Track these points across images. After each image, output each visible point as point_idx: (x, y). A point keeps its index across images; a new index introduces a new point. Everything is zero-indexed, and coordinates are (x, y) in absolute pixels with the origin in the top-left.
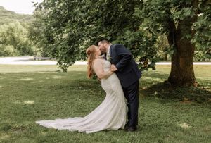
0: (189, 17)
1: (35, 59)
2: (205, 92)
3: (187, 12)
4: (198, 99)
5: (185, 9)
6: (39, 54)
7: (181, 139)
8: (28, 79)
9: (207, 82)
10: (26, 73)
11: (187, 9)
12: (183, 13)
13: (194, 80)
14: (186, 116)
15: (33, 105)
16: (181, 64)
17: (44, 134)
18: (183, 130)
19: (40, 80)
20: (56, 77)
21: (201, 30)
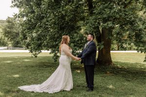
0: (111, 27)
1: (8, 49)
2: (118, 68)
3: (110, 24)
4: (115, 72)
5: (109, 23)
6: (10, 45)
7: (111, 94)
8: (9, 62)
9: (117, 62)
10: (6, 58)
11: (110, 22)
12: (108, 24)
13: (111, 61)
14: (110, 82)
15: (19, 78)
16: (104, 52)
17: (32, 94)
18: (110, 89)
19: (17, 62)
20: (26, 60)
21: (118, 34)
